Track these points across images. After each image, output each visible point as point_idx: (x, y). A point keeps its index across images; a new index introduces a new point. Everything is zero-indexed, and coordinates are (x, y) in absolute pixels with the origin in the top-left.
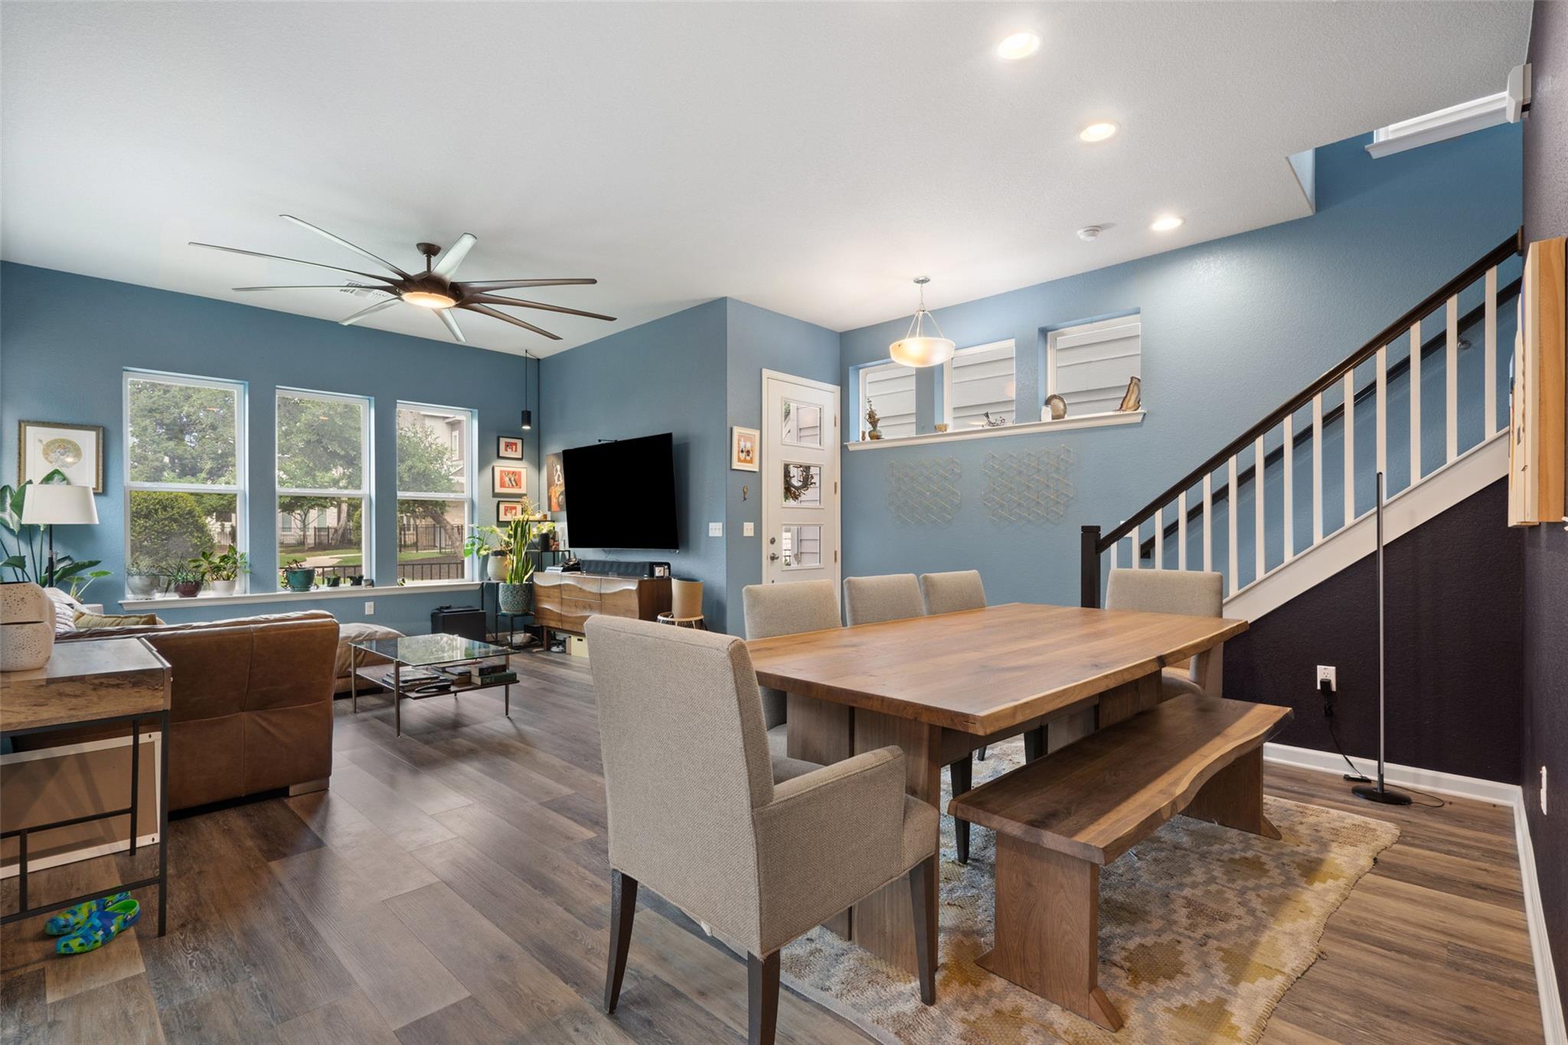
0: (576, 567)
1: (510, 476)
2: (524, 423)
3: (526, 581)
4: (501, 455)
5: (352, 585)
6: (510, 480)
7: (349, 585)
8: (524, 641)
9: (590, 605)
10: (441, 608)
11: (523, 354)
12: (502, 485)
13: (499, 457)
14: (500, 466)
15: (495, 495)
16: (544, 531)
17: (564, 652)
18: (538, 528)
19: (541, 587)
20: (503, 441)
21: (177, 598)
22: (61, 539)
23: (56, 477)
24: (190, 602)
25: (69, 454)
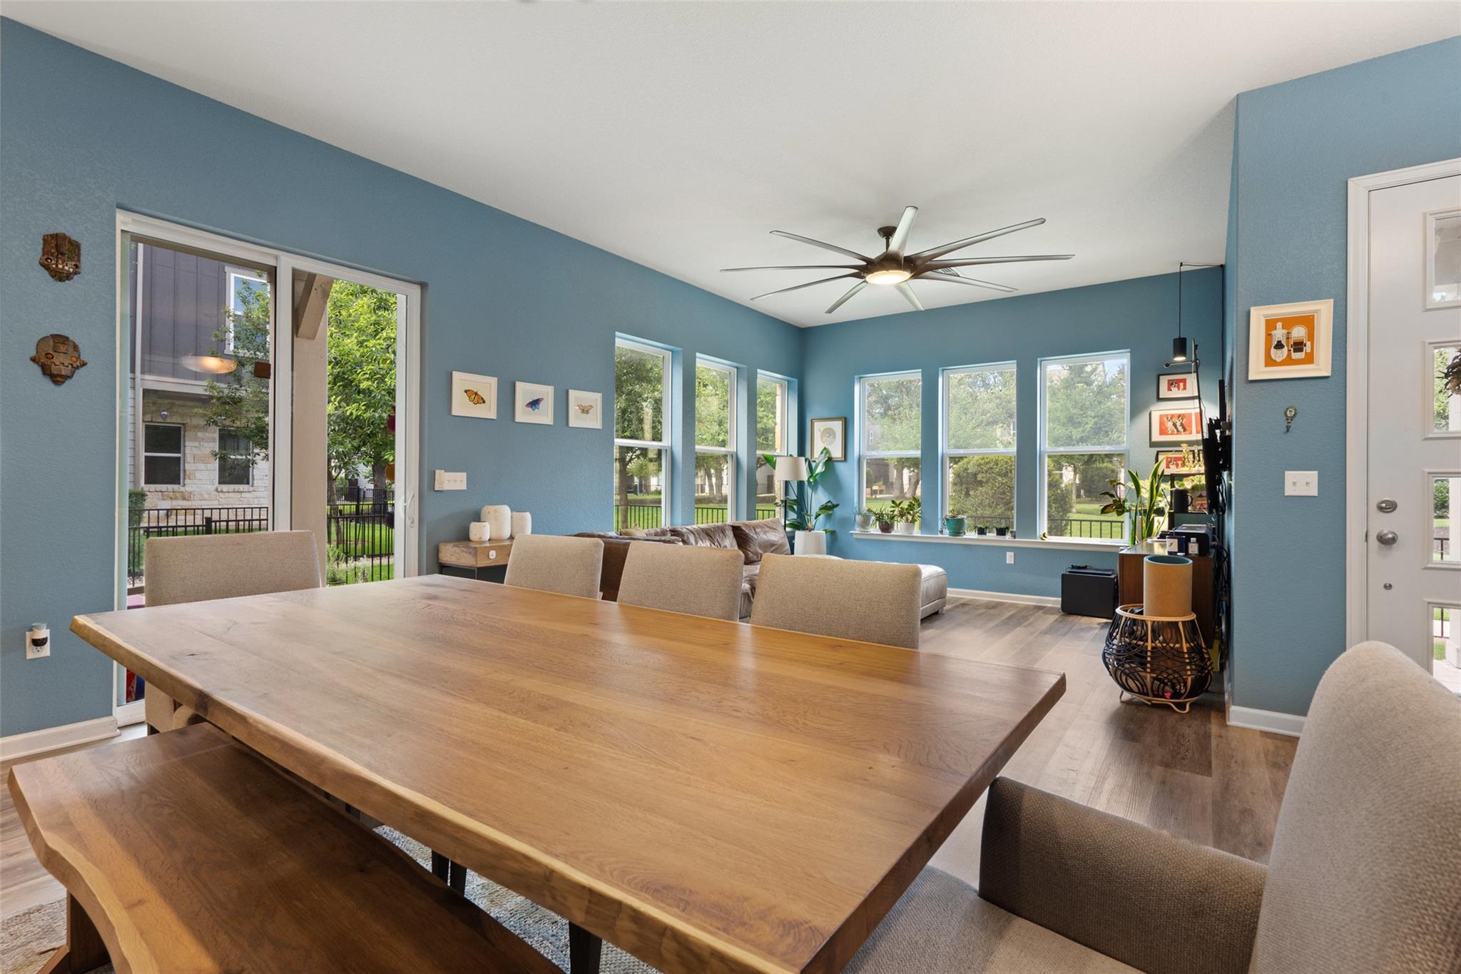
1: (1175, 420)
2: (1177, 353)
4: (1161, 397)
6: (1175, 425)
7: (995, 534)
10: (1076, 568)
11: (1176, 269)
12: (1163, 431)
13: (1159, 399)
14: (1159, 411)
15: (1153, 445)
20: (1165, 379)
21: (880, 533)
22: (828, 490)
23: (825, 451)
24: (887, 536)
25: (831, 437)
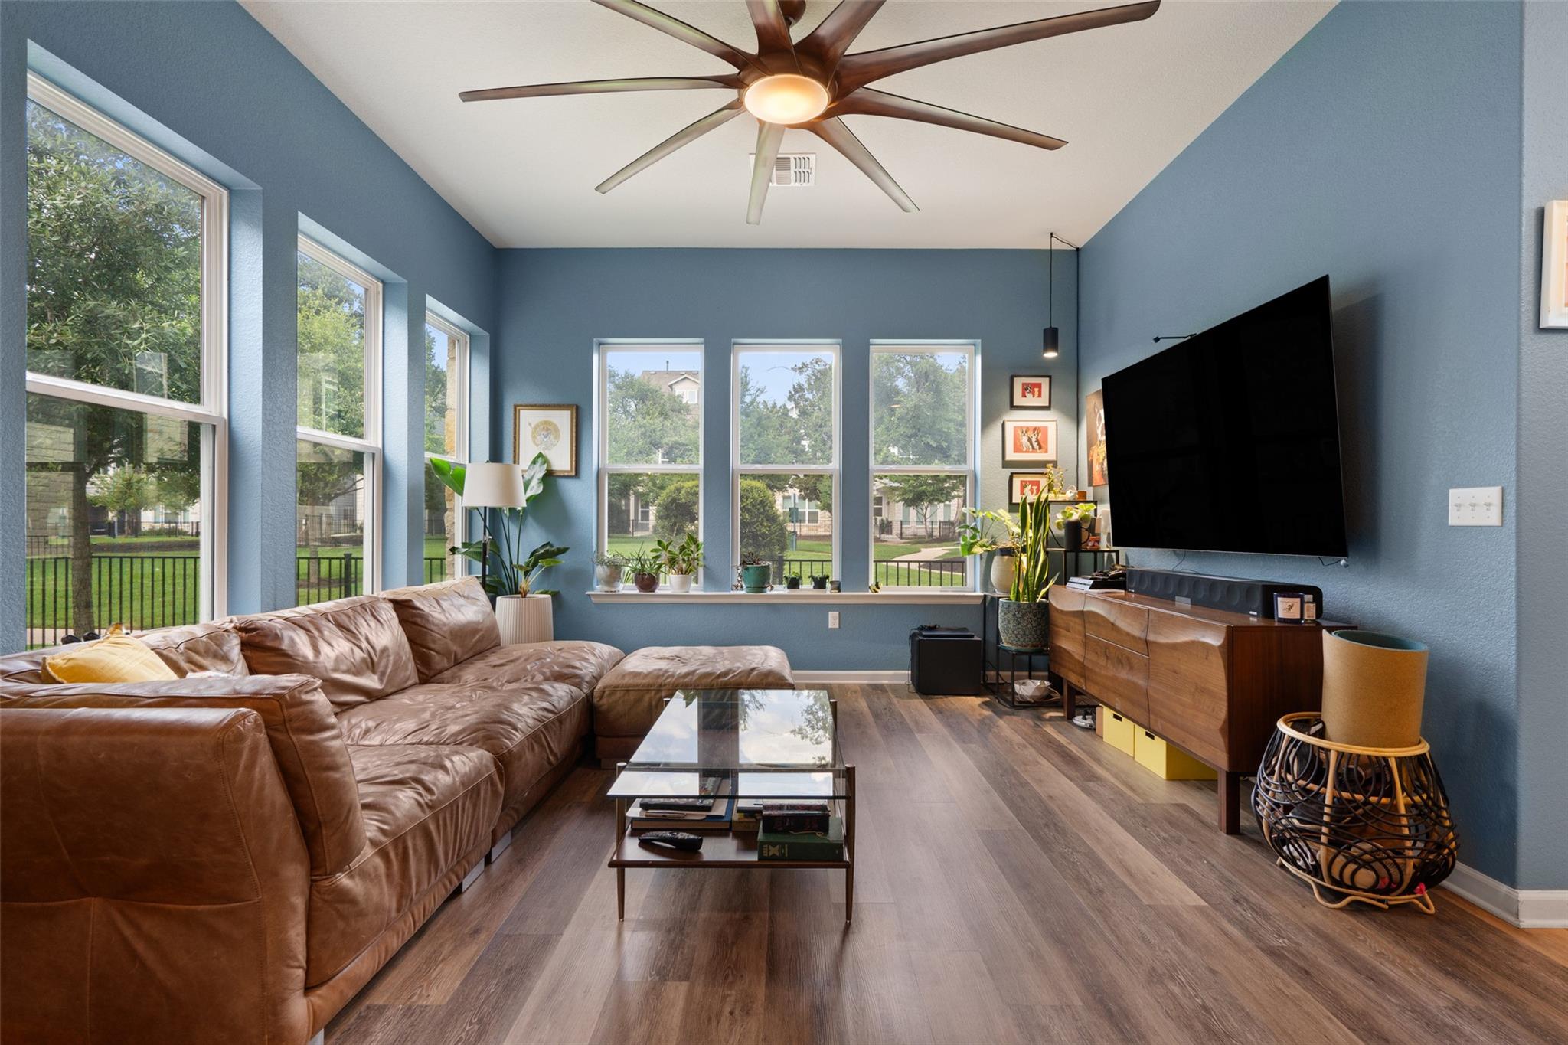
0: (1119, 582)
1: (1030, 434)
2: (1047, 349)
3: (1042, 597)
4: (1015, 404)
5: (814, 588)
6: (1030, 440)
7: (812, 587)
8: (1038, 694)
9: (1128, 659)
10: (922, 628)
11: (1044, 244)
12: (1017, 449)
13: (1013, 407)
14: (1015, 421)
15: (1006, 464)
16: (1075, 517)
17: (1092, 729)
18: (1064, 513)
19: (1057, 610)
20: (1019, 383)
21: (637, 592)
22: (544, 523)
23: (540, 460)
24: (647, 598)
25: (552, 437)
